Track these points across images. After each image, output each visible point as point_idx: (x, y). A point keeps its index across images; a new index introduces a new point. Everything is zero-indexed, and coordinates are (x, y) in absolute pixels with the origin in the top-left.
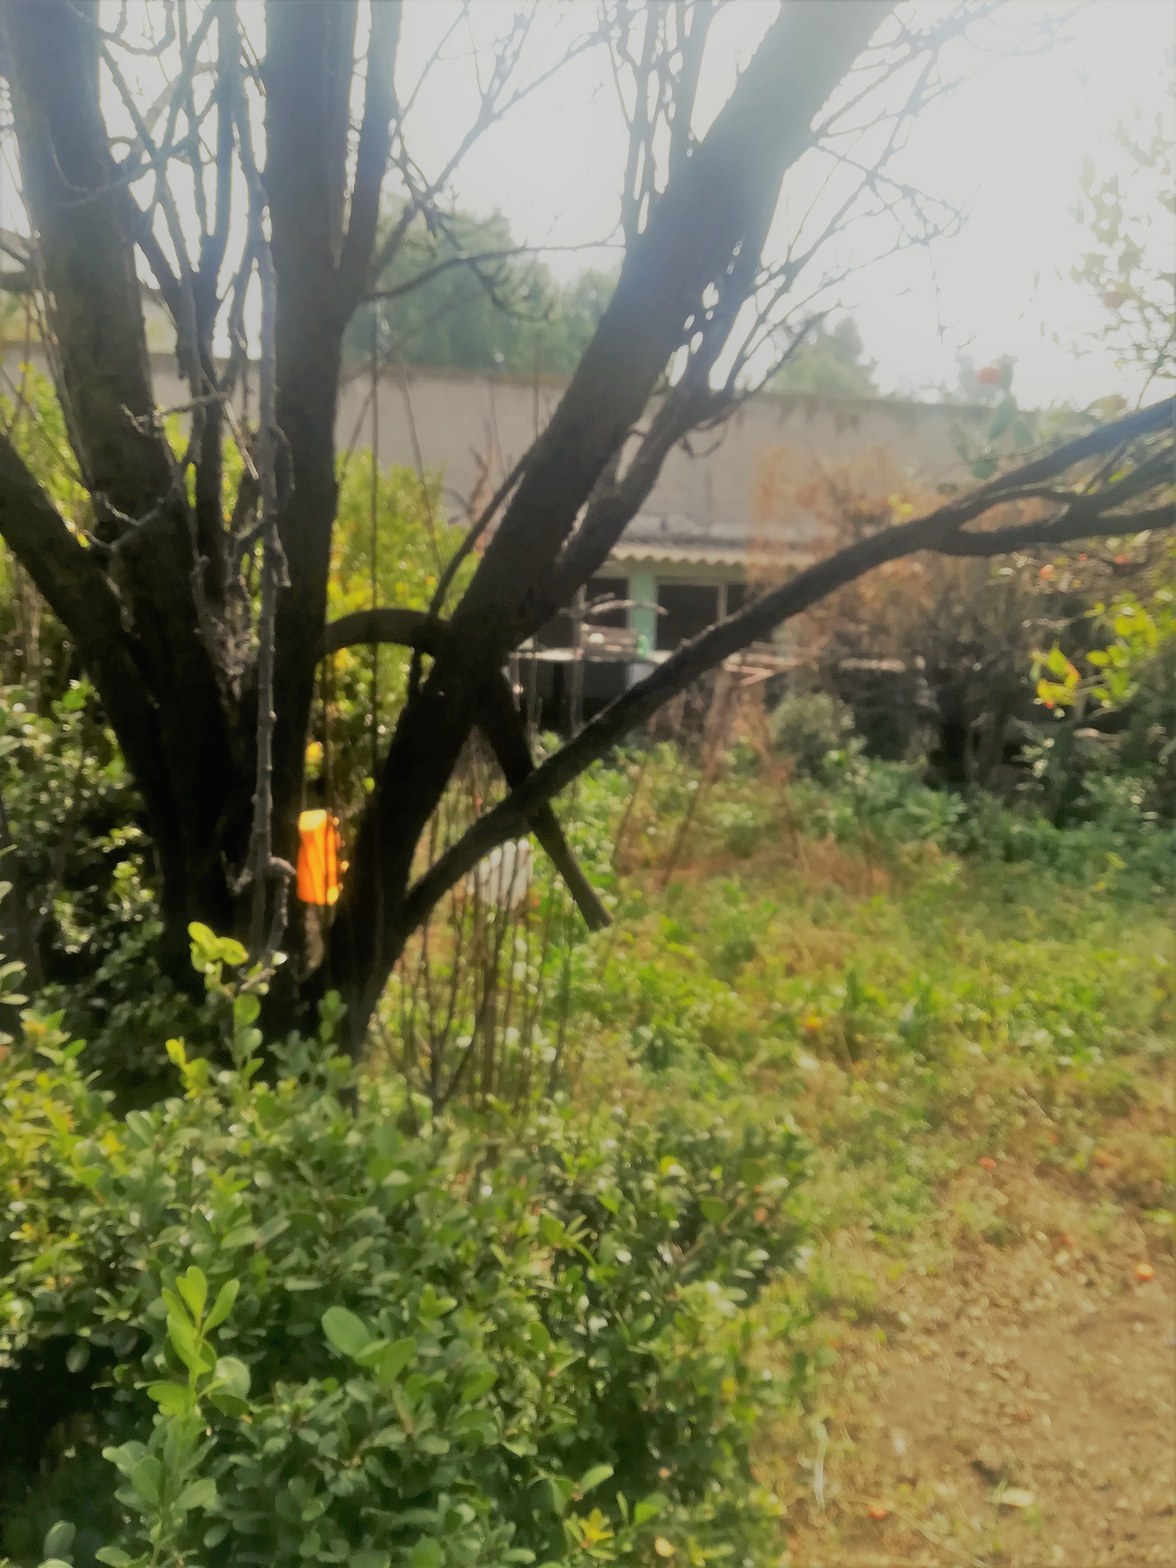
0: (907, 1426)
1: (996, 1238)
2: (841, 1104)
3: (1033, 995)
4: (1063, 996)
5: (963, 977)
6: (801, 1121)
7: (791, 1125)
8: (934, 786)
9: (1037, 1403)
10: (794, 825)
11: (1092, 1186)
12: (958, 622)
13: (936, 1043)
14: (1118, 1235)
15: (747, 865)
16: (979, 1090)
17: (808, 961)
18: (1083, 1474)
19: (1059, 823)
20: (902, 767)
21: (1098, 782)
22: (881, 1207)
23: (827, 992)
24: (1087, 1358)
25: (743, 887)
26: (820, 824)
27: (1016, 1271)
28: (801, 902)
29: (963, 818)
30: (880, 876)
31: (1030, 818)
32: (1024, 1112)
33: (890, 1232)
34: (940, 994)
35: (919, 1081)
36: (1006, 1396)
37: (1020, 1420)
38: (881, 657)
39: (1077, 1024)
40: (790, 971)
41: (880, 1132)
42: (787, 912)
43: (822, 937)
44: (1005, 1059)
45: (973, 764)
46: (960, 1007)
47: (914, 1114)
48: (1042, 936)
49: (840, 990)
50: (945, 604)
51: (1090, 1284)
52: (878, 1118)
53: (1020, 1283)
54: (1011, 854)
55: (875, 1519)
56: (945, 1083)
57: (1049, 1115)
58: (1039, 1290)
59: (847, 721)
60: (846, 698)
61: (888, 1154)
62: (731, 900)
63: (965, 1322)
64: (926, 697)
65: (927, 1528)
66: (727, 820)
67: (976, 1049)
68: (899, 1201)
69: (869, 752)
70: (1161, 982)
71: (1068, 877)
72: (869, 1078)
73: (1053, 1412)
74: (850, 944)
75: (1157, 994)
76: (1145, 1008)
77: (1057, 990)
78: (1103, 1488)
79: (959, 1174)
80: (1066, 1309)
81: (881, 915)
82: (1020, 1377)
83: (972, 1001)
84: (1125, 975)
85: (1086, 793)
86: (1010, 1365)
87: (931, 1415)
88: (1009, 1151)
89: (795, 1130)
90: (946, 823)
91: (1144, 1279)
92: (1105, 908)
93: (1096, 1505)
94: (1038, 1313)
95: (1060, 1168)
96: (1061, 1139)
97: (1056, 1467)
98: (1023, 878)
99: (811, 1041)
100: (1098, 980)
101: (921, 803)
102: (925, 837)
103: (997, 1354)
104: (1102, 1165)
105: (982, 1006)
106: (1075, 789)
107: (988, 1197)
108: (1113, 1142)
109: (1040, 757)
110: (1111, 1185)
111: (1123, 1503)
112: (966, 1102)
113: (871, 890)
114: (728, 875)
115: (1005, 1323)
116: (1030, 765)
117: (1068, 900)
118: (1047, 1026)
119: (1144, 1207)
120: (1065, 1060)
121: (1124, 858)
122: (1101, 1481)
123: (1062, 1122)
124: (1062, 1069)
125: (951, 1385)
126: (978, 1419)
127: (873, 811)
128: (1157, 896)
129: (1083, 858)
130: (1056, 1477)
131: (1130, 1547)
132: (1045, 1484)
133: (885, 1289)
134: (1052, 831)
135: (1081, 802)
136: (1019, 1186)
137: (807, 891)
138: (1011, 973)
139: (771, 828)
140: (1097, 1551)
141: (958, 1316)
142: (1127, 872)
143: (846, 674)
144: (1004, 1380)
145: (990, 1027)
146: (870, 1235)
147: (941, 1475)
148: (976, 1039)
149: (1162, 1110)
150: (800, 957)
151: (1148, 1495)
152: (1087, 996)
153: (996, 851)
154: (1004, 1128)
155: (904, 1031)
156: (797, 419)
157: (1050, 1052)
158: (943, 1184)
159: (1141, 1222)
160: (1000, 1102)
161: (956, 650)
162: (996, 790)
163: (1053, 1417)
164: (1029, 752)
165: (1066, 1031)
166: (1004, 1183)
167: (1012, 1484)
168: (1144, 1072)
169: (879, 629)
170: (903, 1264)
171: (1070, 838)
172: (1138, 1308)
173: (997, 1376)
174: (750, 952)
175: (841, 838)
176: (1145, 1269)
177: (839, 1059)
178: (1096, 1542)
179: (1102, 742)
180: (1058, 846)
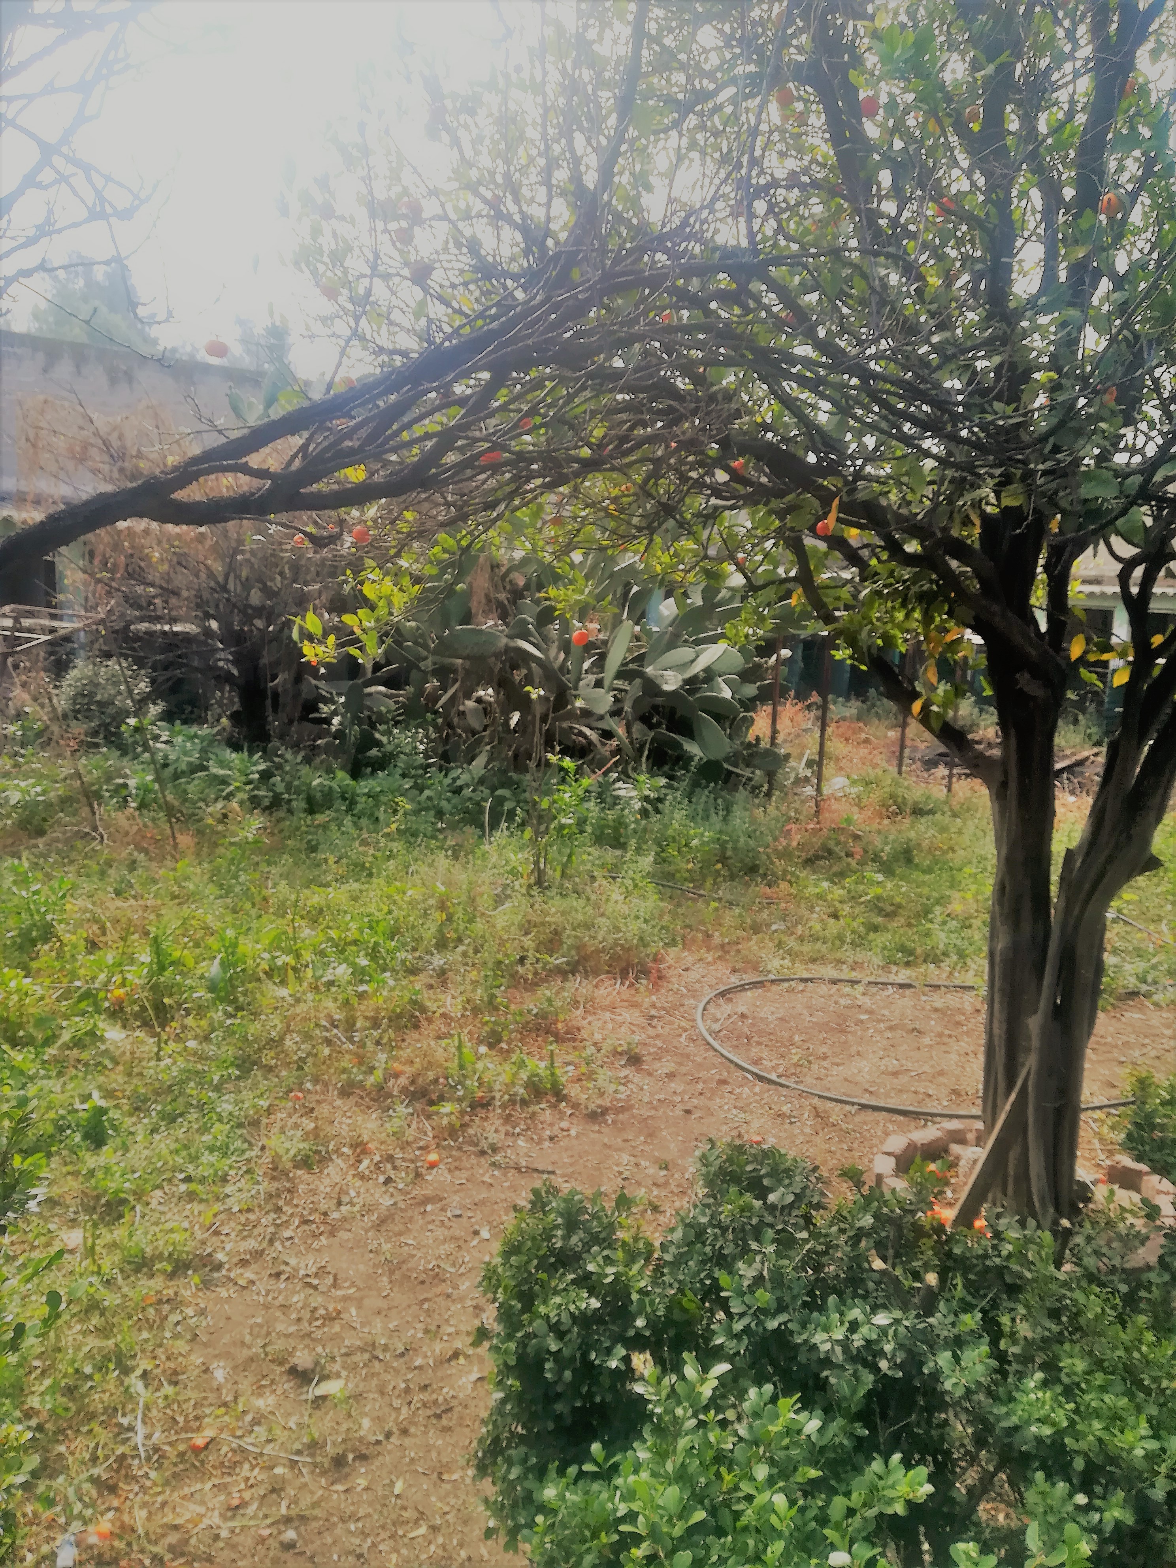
0: (226, 1355)
1: (305, 1163)
2: (150, 1069)
3: (333, 934)
4: (361, 930)
5: (270, 927)
6: (109, 1094)
7: (97, 1099)
8: (236, 747)
9: (345, 1299)
10: (92, 796)
11: (389, 1095)
12: (247, 586)
13: (245, 994)
14: (410, 1134)
15: (41, 842)
16: (288, 1030)
17: (112, 935)
18: (385, 1348)
19: (355, 774)
20: (205, 731)
21: (389, 733)
22: (194, 1159)
23: (132, 961)
24: (386, 1247)
25: (35, 866)
26: (121, 793)
27: (324, 1186)
28: (103, 874)
29: (266, 775)
30: (185, 840)
31: (330, 771)
32: (328, 1042)
33: (202, 1180)
34: (246, 946)
35: (229, 1032)
36: (317, 1300)
37: (329, 1319)
38: (174, 620)
39: (374, 954)
40: (93, 946)
41: (191, 1088)
42: (86, 886)
43: (127, 908)
44: (310, 996)
45: (275, 724)
46: (266, 956)
47: (223, 1064)
48: (341, 880)
49: (145, 956)
50: (231, 568)
51: (388, 1181)
52: (189, 1075)
53: (328, 1196)
54: (312, 808)
55: (197, 1450)
56: (254, 1029)
57: (351, 1040)
58: (345, 1199)
59: (143, 686)
60: (140, 662)
61: (200, 1107)
62: (22, 881)
63: (277, 1244)
64: (224, 660)
65: (247, 1442)
66: (15, 797)
67: (284, 992)
68: (211, 1149)
69: (168, 717)
70: (442, 906)
71: (364, 822)
72: (178, 1038)
73: (359, 1303)
74: (156, 910)
75: (439, 916)
76: (429, 931)
77: (353, 926)
78: (402, 1355)
79: (269, 1111)
80: (368, 1209)
81: (187, 878)
82: (329, 1280)
83: (279, 948)
84: (412, 903)
85: (378, 744)
86: (321, 1272)
87: (248, 1339)
88: (316, 1080)
89: (103, 1103)
90: (250, 782)
91: (433, 1166)
92: (397, 846)
93: (397, 1371)
94: (344, 1219)
95: (361, 1085)
96: (361, 1060)
97: (362, 1350)
98: (325, 827)
99: (117, 1013)
100: (390, 912)
101: (222, 764)
102: (227, 798)
103: (307, 1264)
104: (396, 1076)
105: (288, 951)
106: (367, 742)
107: (296, 1126)
108: (405, 1053)
109: (335, 713)
110: (404, 1090)
111: (418, 1362)
112: (275, 1043)
113: (177, 854)
114: (17, 855)
115: (316, 1236)
116: (328, 721)
117: (364, 843)
118: (346, 960)
119: (432, 1103)
120: (362, 988)
121: (412, 800)
122: (401, 1349)
123: (362, 1045)
124: (361, 996)
125: (266, 1307)
126: (292, 1329)
127: (177, 776)
128: (441, 831)
129: (377, 805)
130: (361, 1358)
131: (424, 1396)
132: (355, 1368)
133: (199, 1235)
134: (348, 781)
135: (374, 752)
136: (324, 1110)
137: (109, 864)
138: (315, 917)
139: (65, 802)
140: (397, 1410)
141: (271, 1242)
142: (417, 812)
143: (137, 638)
144: (315, 1288)
145: (294, 969)
146: (183, 1187)
147: (259, 1390)
148: (283, 983)
149: (444, 1015)
150: (103, 930)
151: (438, 1347)
152: (380, 929)
153: (299, 804)
154: (310, 1060)
155: (212, 988)
156: (64, 369)
157: (350, 983)
158: (255, 1124)
159: (429, 1117)
160: (307, 1037)
161: (249, 613)
162: (296, 747)
163: (359, 1307)
164: (325, 709)
165: (363, 961)
166: (312, 1110)
167: (324, 1378)
168: (430, 987)
169: (169, 592)
170: (218, 1207)
171: (365, 786)
172: (428, 1192)
173: (309, 1285)
174: (47, 933)
175: (143, 806)
176: (433, 1157)
177: (146, 1024)
178: (396, 1403)
179: (389, 697)
180: (354, 795)
